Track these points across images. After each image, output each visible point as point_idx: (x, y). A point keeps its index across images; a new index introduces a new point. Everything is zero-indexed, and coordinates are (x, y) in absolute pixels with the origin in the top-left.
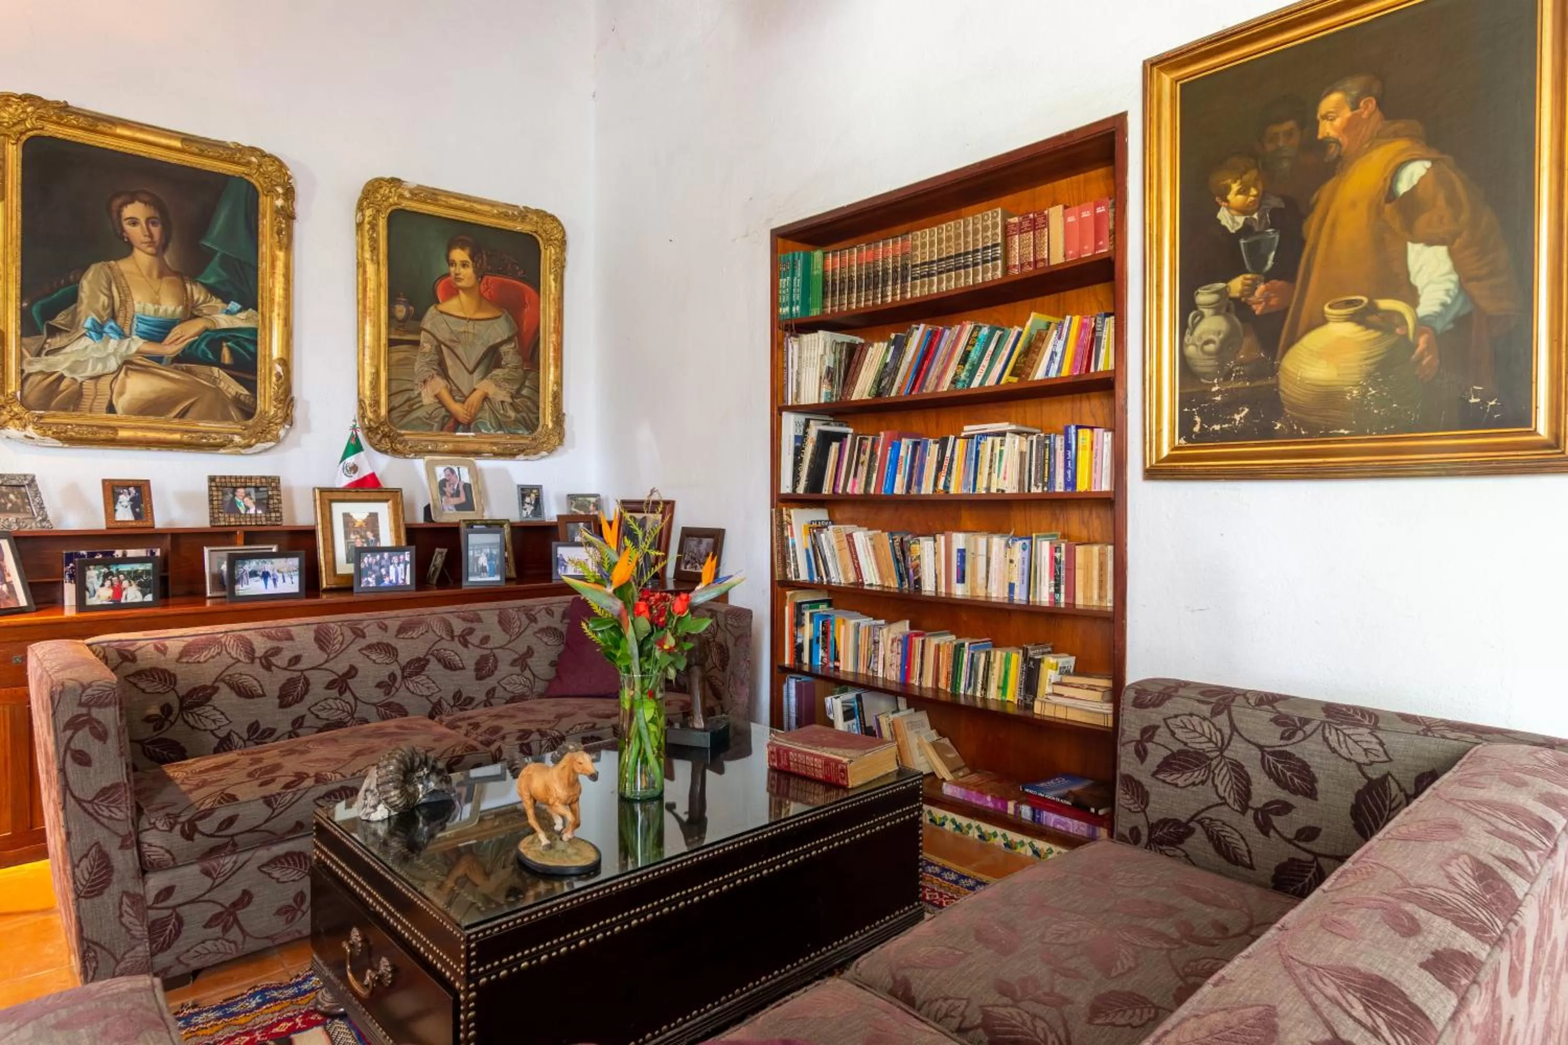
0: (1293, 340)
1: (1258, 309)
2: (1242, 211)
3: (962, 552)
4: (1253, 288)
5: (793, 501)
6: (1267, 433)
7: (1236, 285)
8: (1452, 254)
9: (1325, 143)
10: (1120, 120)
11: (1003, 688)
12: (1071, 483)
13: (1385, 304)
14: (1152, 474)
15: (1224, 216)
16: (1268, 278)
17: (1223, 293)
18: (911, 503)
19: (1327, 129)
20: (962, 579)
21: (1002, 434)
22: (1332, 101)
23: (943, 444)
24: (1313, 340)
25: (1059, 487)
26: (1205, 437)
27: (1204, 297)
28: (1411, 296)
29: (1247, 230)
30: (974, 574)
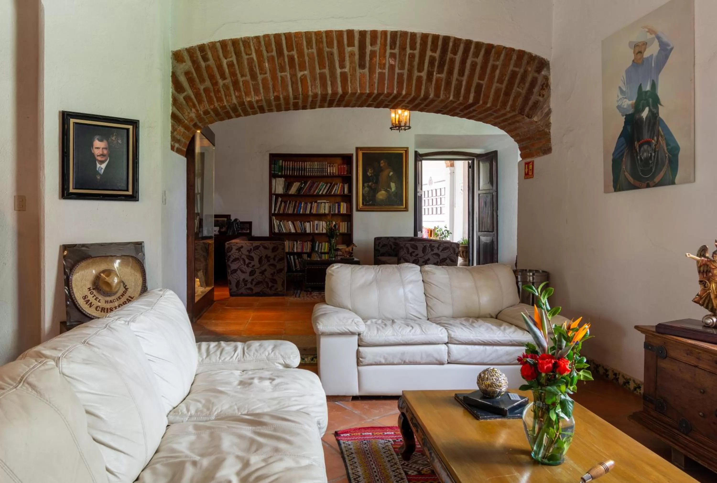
0: (378, 193)
1: (373, 188)
2: (371, 173)
3: (317, 225)
4: (372, 184)
5: (274, 215)
6: (374, 205)
7: (370, 184)
8: (395, 184)
9: (381, 167)
10: (353, 154)
11: (325, 249)
12: (339, 211)
13: (388, 189)
14: (357, 210)
15: (368, 173)
16: (374, 183)
17: (368, 185)
18: (304, 215)
19: (382, 165)
20: (317, 229)
21: (325, 203)
22: (382, 162)
23: (312, 203)
24: (380, 193)
25: (337, 212)
26: (366, 205)
27: (366, 185)
28: (391, 189)
29: (371, 176)
30: (320, 228)
